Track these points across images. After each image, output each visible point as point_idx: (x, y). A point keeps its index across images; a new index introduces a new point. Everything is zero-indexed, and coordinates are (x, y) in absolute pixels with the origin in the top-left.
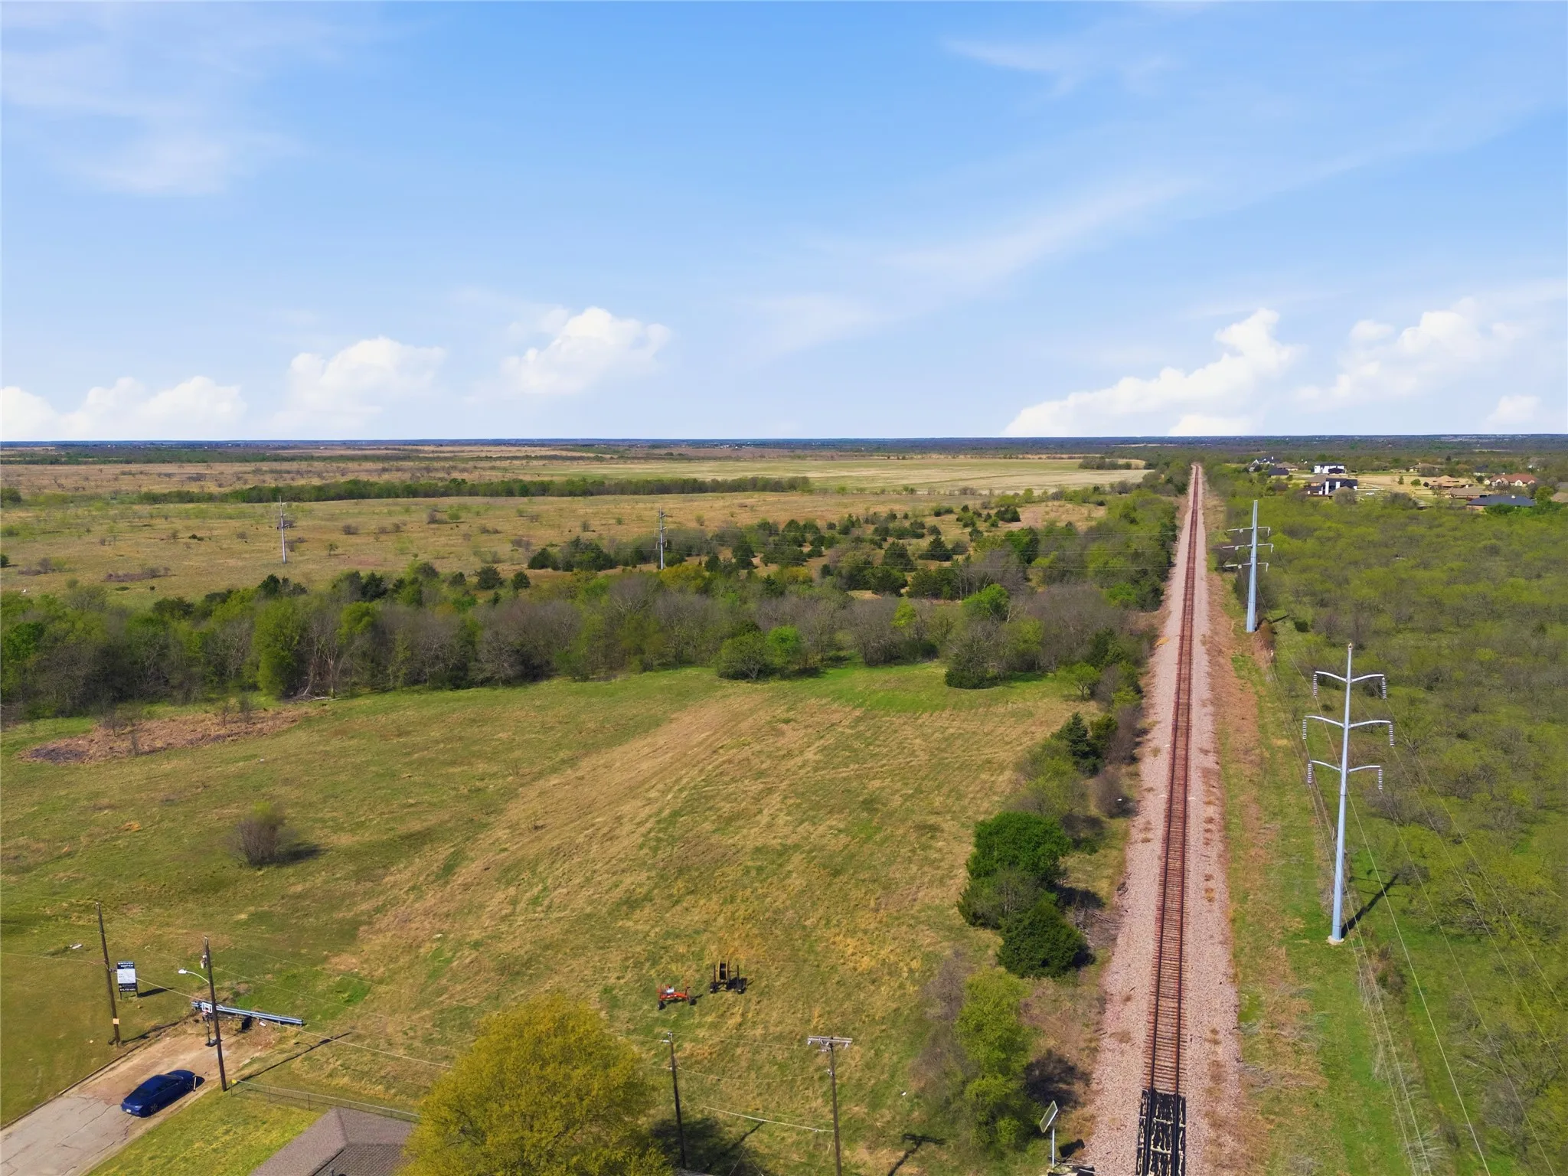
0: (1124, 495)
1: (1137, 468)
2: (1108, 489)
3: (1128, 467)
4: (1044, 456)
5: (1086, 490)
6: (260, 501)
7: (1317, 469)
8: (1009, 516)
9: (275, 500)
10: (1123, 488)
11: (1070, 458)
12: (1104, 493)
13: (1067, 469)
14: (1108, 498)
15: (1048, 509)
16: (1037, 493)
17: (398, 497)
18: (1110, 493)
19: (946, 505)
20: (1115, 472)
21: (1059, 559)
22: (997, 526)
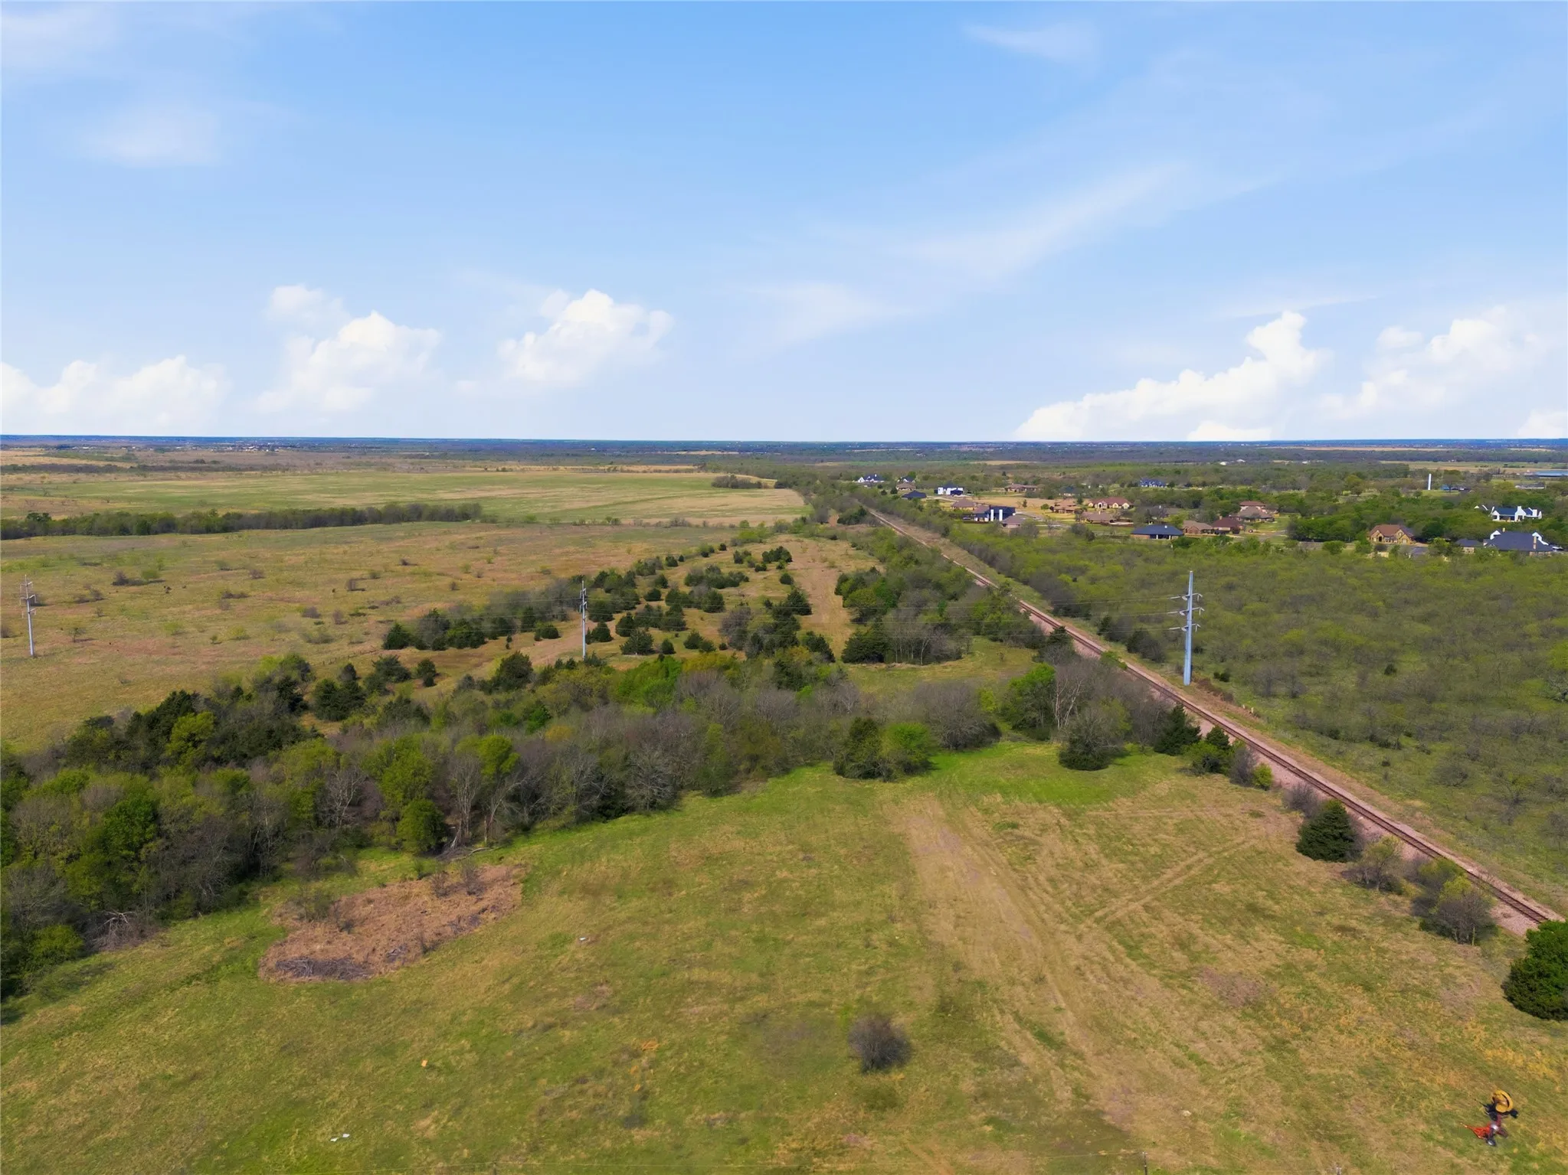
7: (941, 491)
8: (783, 556)
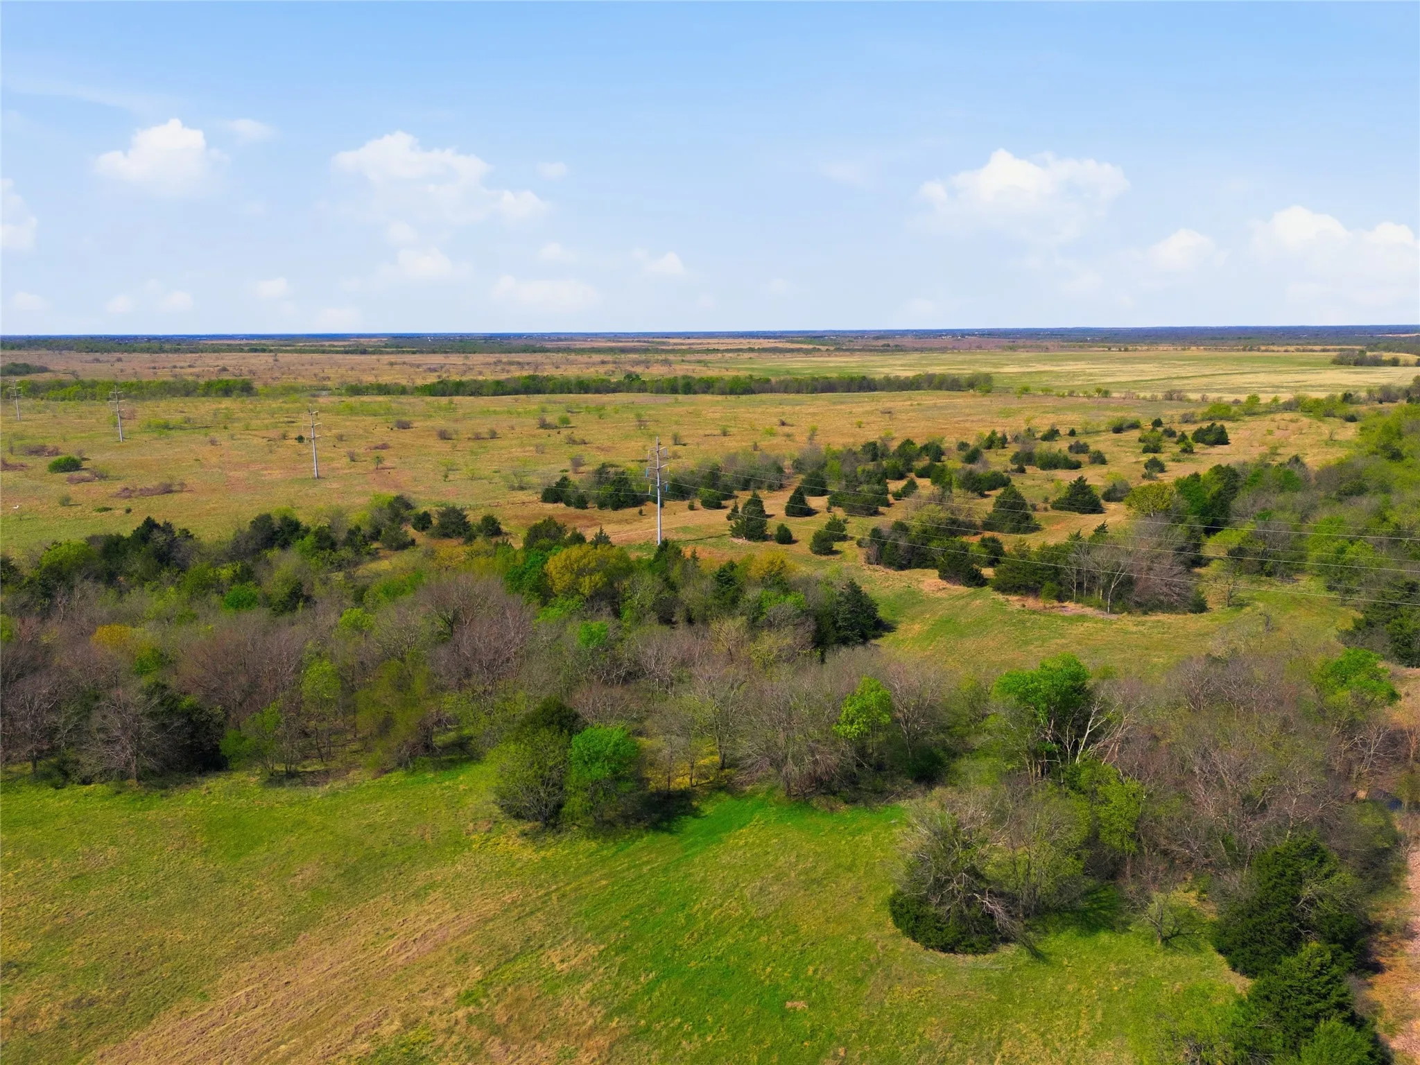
0: (1385, 405)
1: (1406, 365)
2: (1363, 394)
3: (1395, 363)
4: (1291, 348)
5: (1331, 399)
6: (443, 395)
8: (1211, 438)
9: (457, 394)
10: (1387, 395)
11: (1324, 351)
12: (1358, 402)
13: (1317, 365)
14: (1363, 408)
15: (1273, 426)
16: (1265, 398)
17: (570, 392)
18: (1365, 402)
19: (1132, 416)
20: (1375, 369)
21: (1256, 536)
22: (1191, 452)
